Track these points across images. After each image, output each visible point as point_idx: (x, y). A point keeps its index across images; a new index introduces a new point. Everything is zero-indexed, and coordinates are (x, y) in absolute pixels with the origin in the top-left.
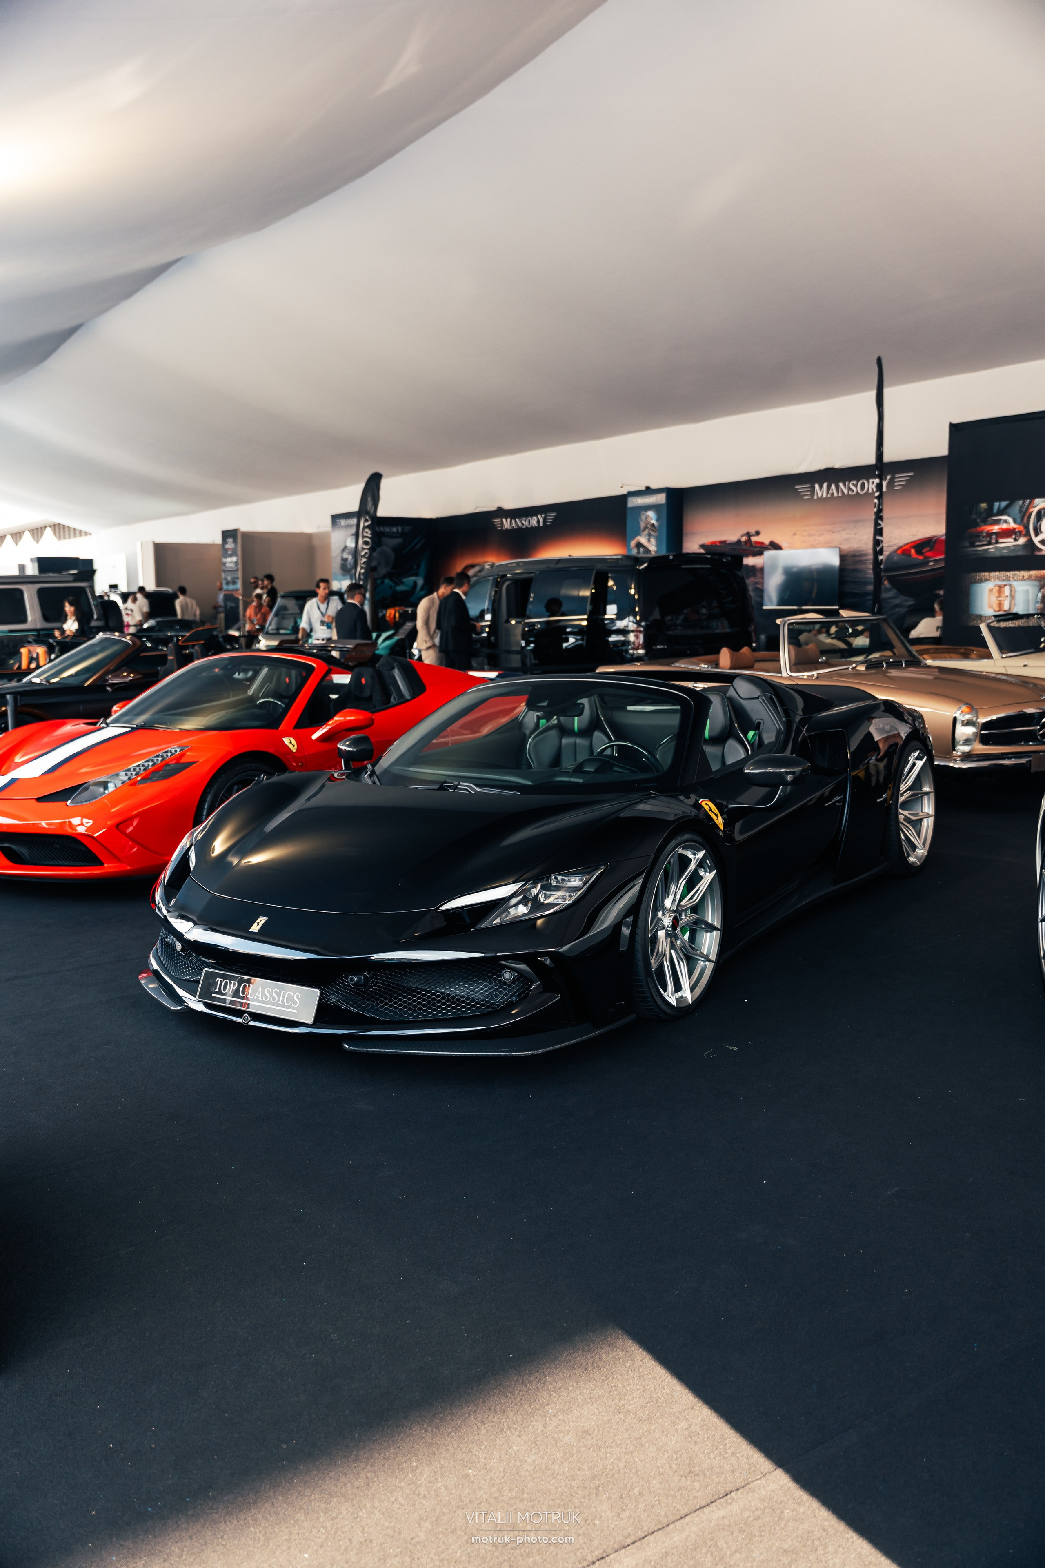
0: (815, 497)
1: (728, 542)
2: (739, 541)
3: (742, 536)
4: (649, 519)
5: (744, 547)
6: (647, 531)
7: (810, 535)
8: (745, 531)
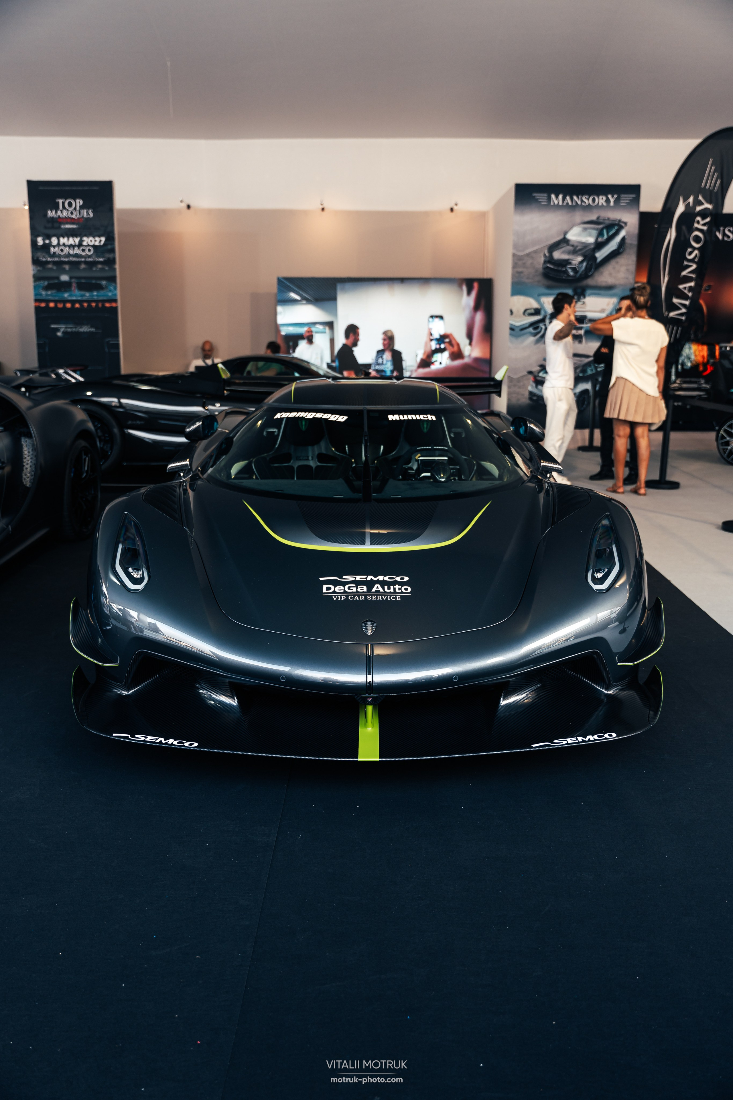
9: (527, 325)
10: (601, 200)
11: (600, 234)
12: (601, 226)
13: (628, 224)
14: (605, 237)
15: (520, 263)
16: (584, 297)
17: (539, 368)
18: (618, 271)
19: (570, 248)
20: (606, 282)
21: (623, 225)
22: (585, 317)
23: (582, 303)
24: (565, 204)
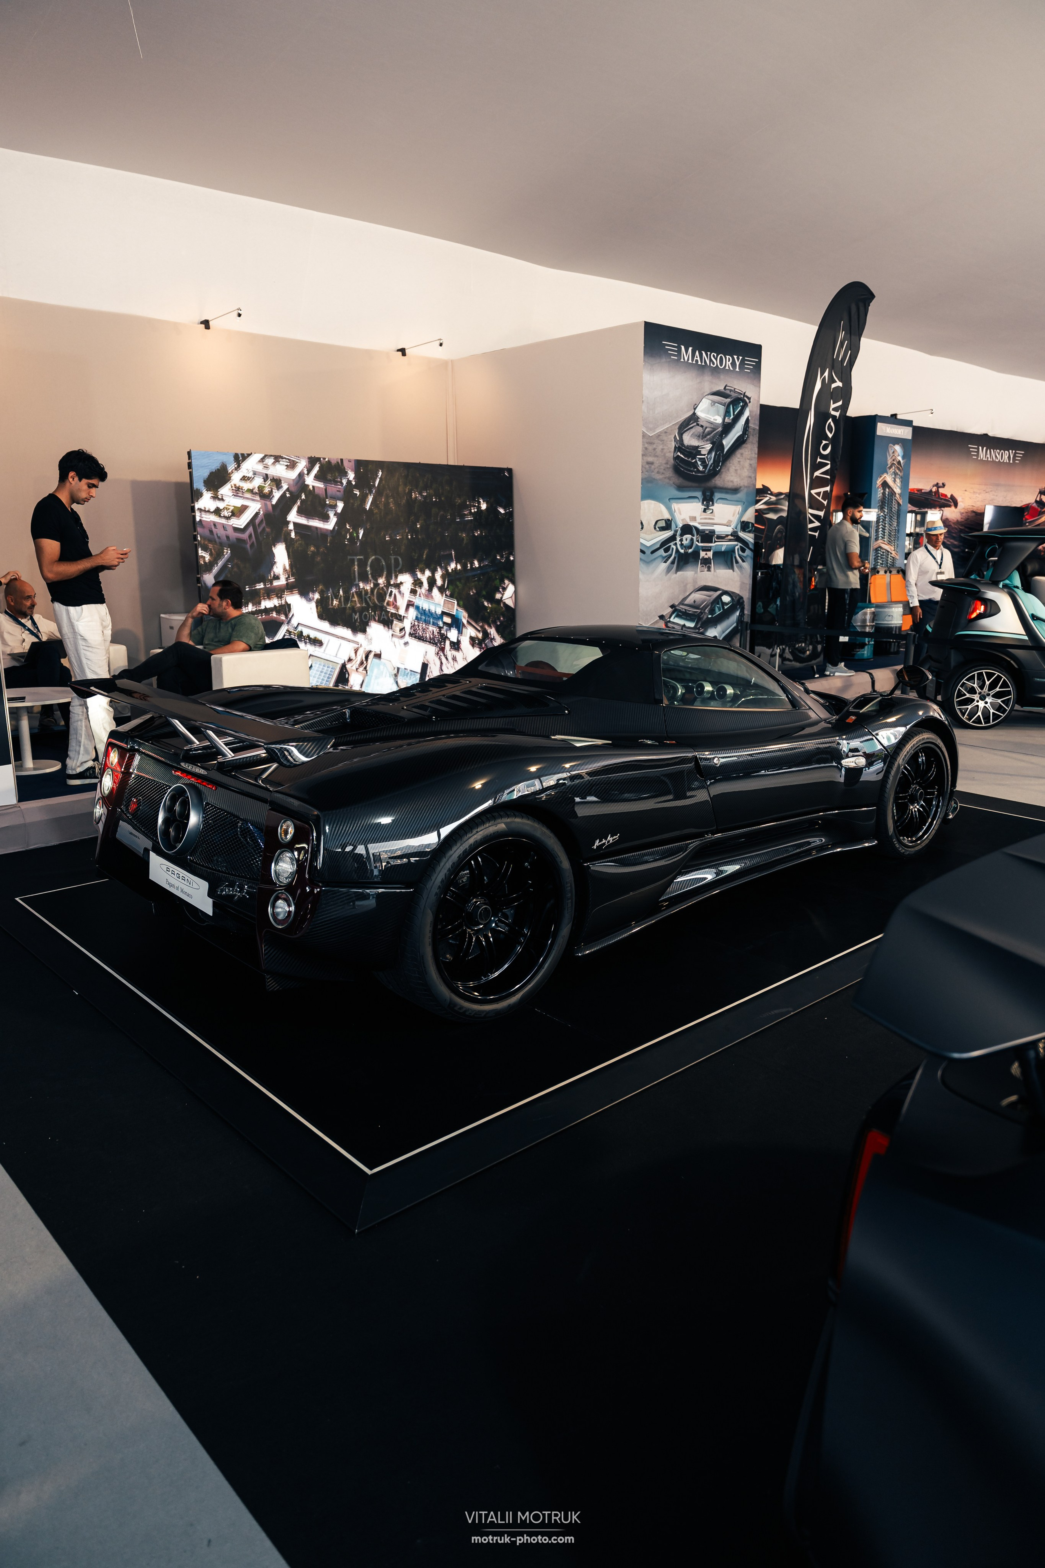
0: (979, 458)
1: (923, 491)
2: (931, 491)
3: (934, 485)
4: (897, 455)
5: (932, 498)
6: (894, 467)
8: (937, 482)
9: (658, 546)
10: (728, 361)
11: (727, 413)
12: (728, 400)
13: (751, 400)
14: (732, 417)
15: (650, 448)
16: (713, 504)
17: (670, 610)
18: (743, 467)
19: (700, 429)
20: (732, 481)
21: (748, 401)
22: (713, 532)
23: (711, 511)
24: (694, 362)
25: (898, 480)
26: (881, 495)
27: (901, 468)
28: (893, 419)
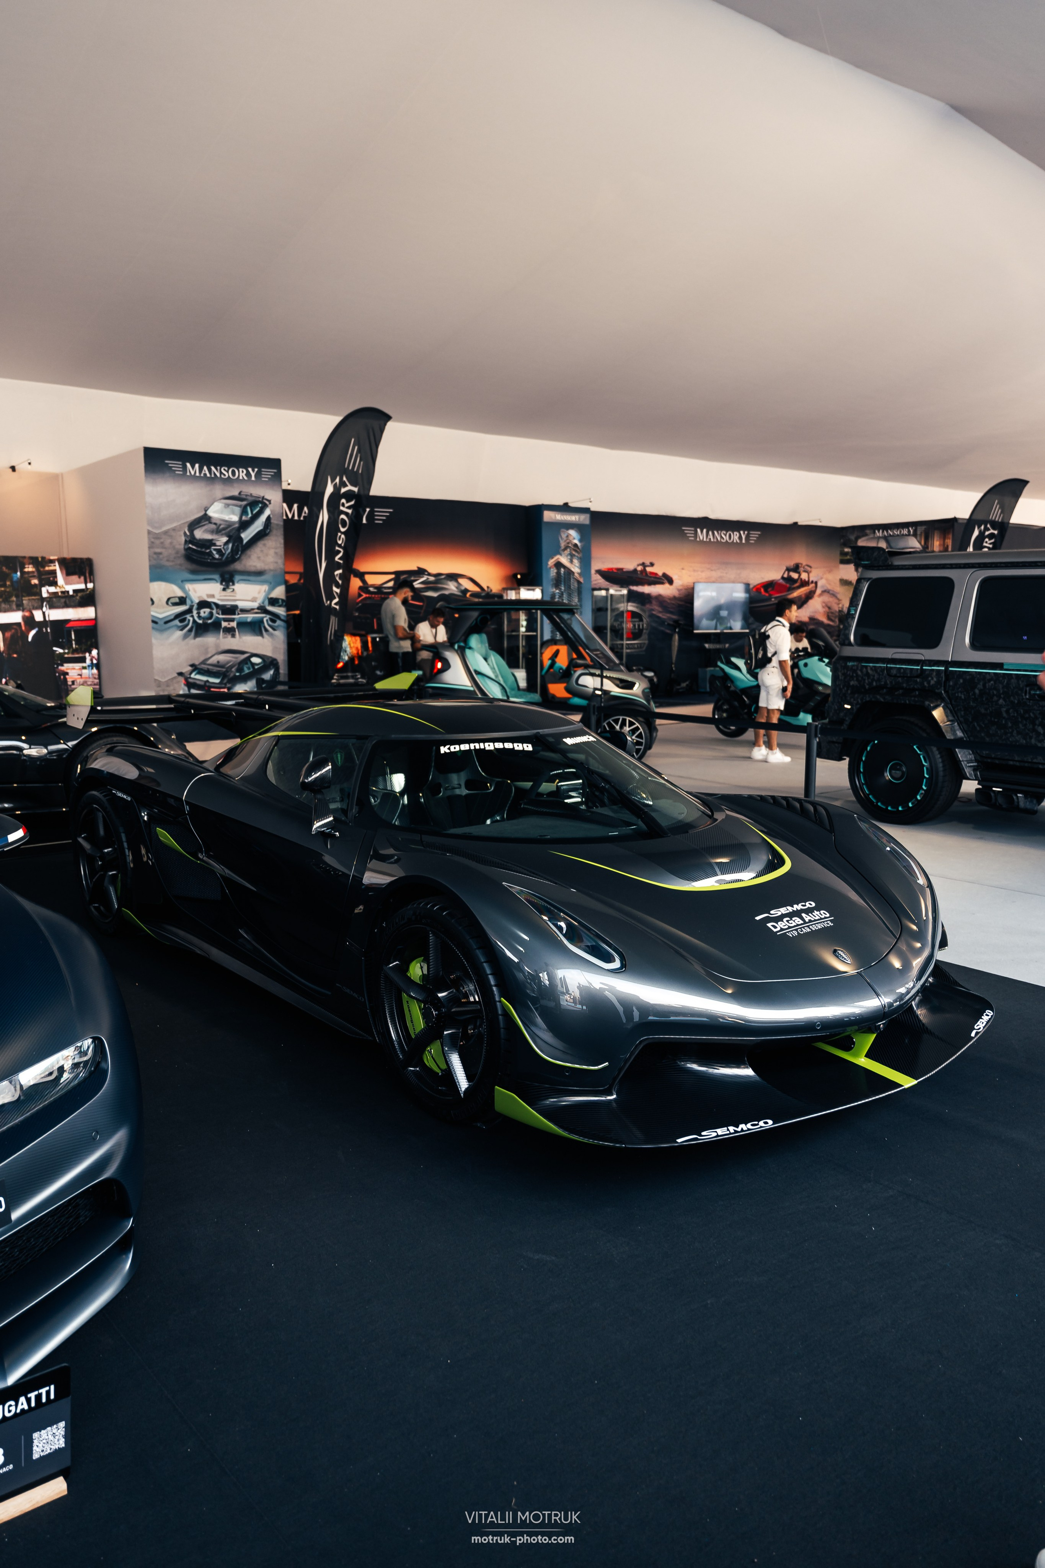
0: (698, 539)
1: (624, 570)
2: (635, 570)
3: (638, 565)
4: (571, 538)
5: (640, 576)
6: (568, 550)
7: (694, 571)
8: (641, 562)
9: (172, 617)
10: (242, 473)
11: (244, 512)
12: (244, 503)
13: (272, 502)
14: (250, 515)
15: (157, 542)
16: (233, 584)
17: (190, 668)
18: (267, 555)
19: (213, 527)
20: (255, 566)
21: (267, 503)
22: (236, 607)
23: (232, 590)
24: (202, 475)
25: (576, 561)
26: (555, 574)
27: (578, 550)
28: (565, 508)
